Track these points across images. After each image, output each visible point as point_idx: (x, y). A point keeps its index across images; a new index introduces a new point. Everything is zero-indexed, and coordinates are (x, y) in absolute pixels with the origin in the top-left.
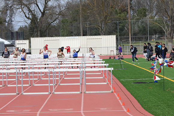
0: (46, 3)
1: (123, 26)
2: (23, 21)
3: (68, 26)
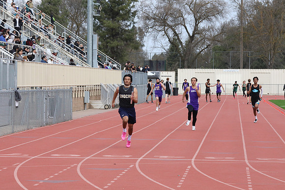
0: (197, 25)
2: (160, 47)
3: (221, 55)
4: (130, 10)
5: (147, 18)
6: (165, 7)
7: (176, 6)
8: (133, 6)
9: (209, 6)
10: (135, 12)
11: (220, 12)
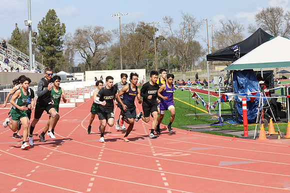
0: (96, 47)
1: (152, 63)
4: (59, 40)
5: (69, 44)
6: (78, 38)
7: (84, 37)
8: (61, 38)
9: (102, 36)
10: (63, 41)
11: (109, 40)
